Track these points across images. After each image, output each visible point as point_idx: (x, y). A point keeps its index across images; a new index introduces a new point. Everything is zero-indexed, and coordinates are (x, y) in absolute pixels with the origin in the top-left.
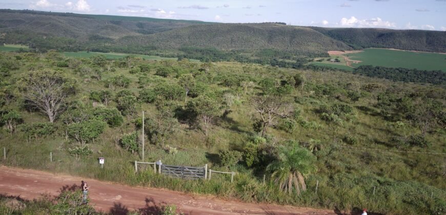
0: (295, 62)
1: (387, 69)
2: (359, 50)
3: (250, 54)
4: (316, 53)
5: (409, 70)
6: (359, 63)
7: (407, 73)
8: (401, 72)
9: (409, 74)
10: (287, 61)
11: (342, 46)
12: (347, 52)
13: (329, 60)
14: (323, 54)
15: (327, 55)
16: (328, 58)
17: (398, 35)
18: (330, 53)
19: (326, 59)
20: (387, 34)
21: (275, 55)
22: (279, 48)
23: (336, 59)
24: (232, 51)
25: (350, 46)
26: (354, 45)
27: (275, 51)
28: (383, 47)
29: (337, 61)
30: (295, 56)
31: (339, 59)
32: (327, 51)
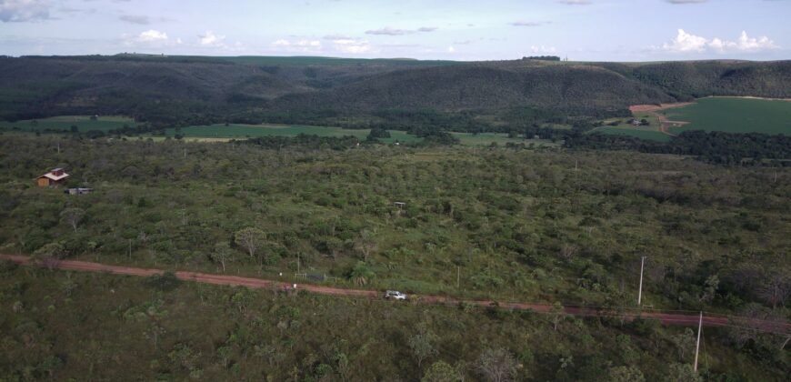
0: (569, 127)
1: (730, 135)
2: (688, 101)
3: (492, 117)
4: (609, 109)
5: (768, 137)
6: (683, 126)
7: (765, 142)
8: (754, 140)
9: (768, 144)
10: (556, 126)
11: (656, 96)
12: (665, 106)
13: (630, 122)
14: (619, 111)
15: (628, 114)
16: (629, 119)
17: (759, 71)
18: (633, 109)
19: (625, 120)
20: (739, 71)
21: (535, 117)
22: (543, 104)
23: (642, 121)
24: (461, 112)
25: (671, 95)
26: (680, 93)
27: (536, 111)
28: (732, 94)
29: (644, 123)
30: (570, 118)
31: (648, 120)
32: (629, 106)
